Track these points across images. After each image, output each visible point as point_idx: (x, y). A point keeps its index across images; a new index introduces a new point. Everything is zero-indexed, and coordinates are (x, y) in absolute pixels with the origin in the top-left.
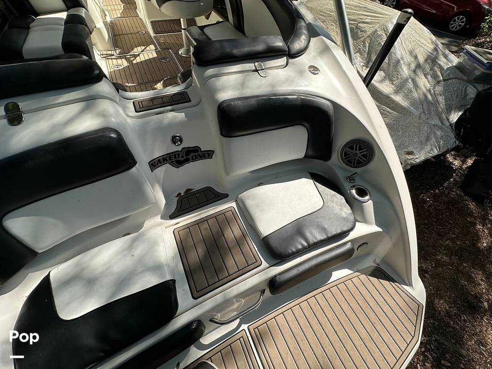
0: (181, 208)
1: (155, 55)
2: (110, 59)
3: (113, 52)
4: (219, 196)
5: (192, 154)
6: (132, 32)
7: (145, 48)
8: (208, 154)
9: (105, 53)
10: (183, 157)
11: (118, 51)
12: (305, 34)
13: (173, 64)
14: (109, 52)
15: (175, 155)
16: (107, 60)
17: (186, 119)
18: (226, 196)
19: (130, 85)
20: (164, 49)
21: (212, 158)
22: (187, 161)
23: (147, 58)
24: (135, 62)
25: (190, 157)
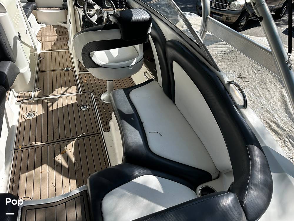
1: (75, 101)
2: (25, 103)
3: (31, 94)
6: (58, 68)
7: (66, 90)
9: (23, 95)
11: (37, 93)
14: (27, 94)
16: (22, 105)
20: (85, 92)
23: (65, 104)
24: (51, 109)
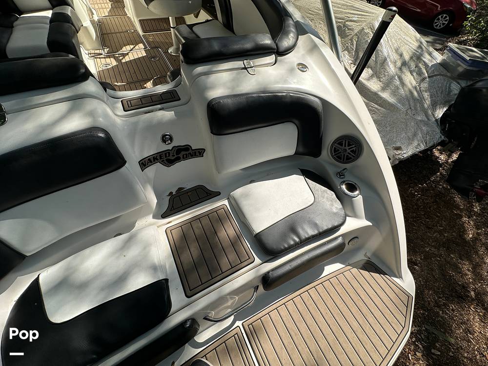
0: (173, 207)
1: (145, 54)
2: (98, 58)
3: (101, 51)
4: (211, 194)
5: (183, 153)
6: (121, 31)
7: (134, 47)
8: (199, 152)
9: (93, 52)
10: (173, 156)
11: (106, 50)
12: (293, 32)
13: (162, 62)
14: (97, 52)
15: (166, 154)
16: (95, 59)
17: (176, 118)
18: (218, 194)
19: (119, 84)
20: (153, 48)
21: (203, 156)
22: (178, 159)
23: (136, 57)
24: (124, 61)
25: (181, 155)
